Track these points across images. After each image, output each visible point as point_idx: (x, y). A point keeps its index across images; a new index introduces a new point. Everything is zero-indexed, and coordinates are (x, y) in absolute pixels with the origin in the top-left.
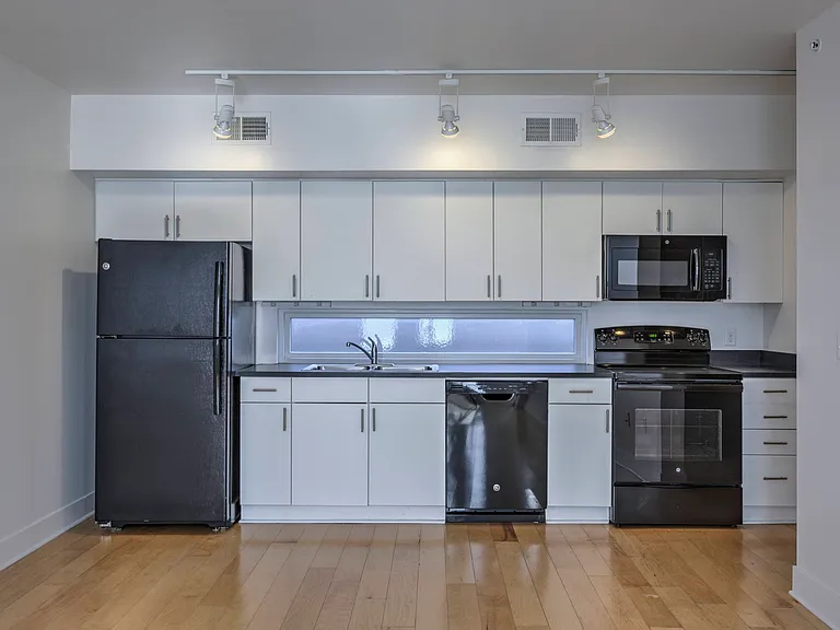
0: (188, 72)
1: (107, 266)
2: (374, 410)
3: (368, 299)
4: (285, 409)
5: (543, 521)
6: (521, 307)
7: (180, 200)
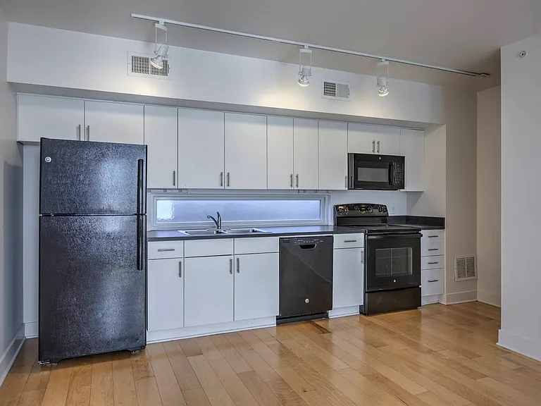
0: (133, 15)
1: (49, 159)
2: (238, 260)
3: (223, 188)
4: (180, 263)
5: (327, 317)
6: (297, 193)
7: (89, 114)
